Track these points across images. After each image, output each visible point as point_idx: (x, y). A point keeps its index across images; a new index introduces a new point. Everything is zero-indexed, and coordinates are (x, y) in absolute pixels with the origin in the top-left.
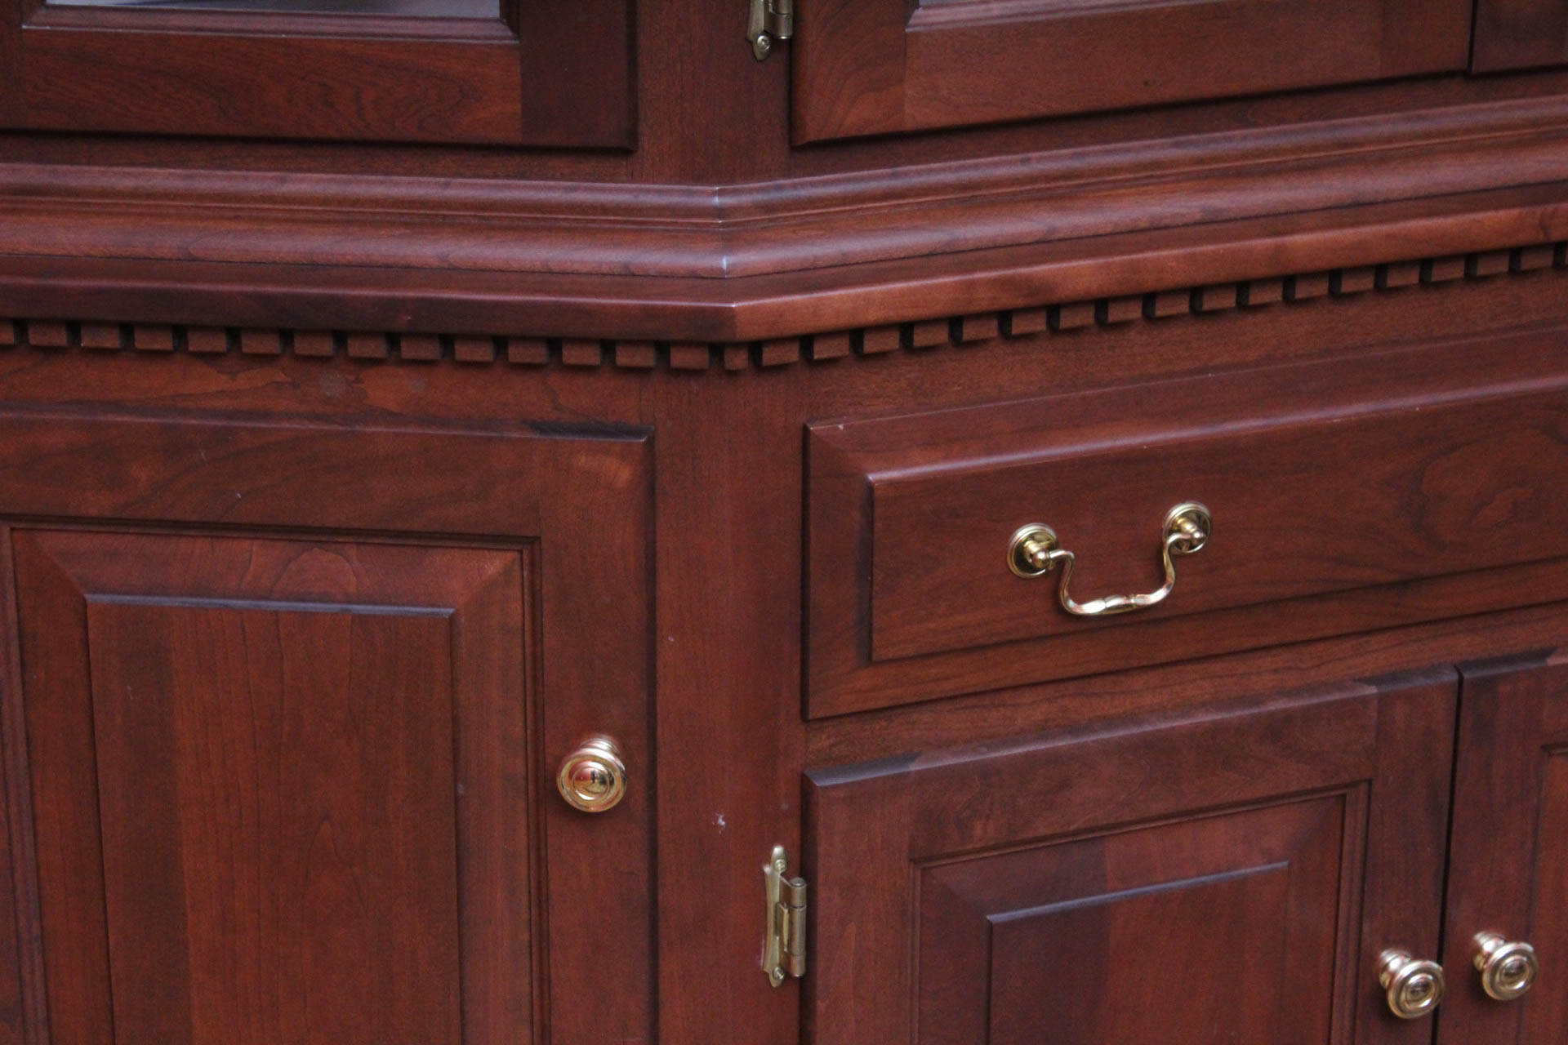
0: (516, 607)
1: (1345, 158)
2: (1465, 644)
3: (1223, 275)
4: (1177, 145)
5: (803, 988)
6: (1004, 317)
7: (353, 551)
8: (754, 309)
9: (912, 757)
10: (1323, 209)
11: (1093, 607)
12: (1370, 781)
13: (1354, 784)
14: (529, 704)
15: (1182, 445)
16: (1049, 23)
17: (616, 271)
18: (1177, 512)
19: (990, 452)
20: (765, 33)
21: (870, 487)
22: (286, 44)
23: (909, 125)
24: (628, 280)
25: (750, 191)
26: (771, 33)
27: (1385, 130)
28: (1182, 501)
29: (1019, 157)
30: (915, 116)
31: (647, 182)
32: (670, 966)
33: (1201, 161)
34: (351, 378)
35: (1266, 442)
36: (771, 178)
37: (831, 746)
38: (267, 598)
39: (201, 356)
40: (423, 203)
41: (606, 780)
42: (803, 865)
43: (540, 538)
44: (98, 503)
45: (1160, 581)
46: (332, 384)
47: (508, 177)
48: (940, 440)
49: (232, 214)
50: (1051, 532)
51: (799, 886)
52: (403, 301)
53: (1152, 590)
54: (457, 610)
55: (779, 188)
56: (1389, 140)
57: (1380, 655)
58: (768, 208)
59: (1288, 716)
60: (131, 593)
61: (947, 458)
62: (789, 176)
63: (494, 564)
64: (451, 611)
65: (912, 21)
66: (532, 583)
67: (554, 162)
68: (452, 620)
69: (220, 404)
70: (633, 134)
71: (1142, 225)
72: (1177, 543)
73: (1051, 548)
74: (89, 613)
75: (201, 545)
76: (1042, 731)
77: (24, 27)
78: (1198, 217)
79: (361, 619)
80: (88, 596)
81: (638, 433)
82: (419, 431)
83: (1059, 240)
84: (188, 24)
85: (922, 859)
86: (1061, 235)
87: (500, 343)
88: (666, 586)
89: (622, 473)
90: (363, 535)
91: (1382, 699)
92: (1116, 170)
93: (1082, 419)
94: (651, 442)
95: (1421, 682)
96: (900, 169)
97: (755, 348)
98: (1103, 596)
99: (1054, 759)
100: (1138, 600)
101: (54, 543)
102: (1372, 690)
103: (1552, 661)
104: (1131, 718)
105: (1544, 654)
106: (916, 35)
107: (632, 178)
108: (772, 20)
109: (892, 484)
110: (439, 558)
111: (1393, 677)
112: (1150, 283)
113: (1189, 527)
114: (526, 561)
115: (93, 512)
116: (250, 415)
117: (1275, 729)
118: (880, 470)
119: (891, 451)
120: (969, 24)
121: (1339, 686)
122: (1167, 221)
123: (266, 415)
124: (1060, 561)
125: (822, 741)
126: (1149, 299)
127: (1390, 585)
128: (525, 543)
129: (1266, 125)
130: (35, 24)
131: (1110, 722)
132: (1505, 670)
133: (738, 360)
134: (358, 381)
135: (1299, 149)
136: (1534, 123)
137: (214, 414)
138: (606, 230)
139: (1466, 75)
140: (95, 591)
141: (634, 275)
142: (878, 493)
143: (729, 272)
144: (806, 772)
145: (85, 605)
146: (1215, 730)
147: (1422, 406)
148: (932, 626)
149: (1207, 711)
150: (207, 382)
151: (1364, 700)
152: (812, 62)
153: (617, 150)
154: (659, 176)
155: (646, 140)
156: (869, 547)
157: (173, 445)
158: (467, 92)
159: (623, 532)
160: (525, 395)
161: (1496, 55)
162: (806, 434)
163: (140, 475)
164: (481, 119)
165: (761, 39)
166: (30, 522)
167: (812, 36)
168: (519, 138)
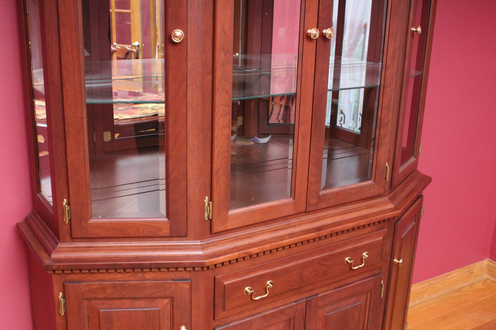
0: (169, 307)
2: (307, 295)
3: (274, 248)
4: (266, 227)
6: (244, 258)
7: (143, 301)
8: (209, 262)
9: (230, 323)
10: (287, 235)
11: (257, 298)
12: (294, 317)
13: (292, 318)
14: (171, 322)
15: (269, 272)
16: (248, 212)
17: (186, 256)
18: (268, 282)
19: (241, 277)
20: (207, 217)
21: (225, 285)
22: (132, 223)
23: (228, 229)
24: (188, 257)
25: (205, 241)
27: (295, 221)
28: (269, 280)
29: (244, 231)
30: (229, 227)
31: (189, 240)
33: (269, 229)
34: (143, 274)
35: (281, 270)
36: (208, 238)
37: (218, 323)
38: (129, 309)
39: (119, 273)
40: (154, 246)
43: (174, 297)
44: (102, 296)
45: (266, 293)
46: (140, 275)
47: (167, 241)
48: (234, 276)
49: (123, 249)
50: (250, 288)
52: (153, 263)
53: (265, 295)
54: (160, 308)
55: (209, 240)
56: (295, 223)
57: (295, 298)
58: (208, 244)
59: (283, 309)
60: (106, 309)
61: (235, 279)
62: (210, 238)
63: (166, 301)
64: (159, 309)
65: (229, 213)
66: (172, 304)
67: (174, 238)
68: (159, 311)
69: (122, 279)
70: (187, 234)
71: (262, 240)
72: (269, 287)
73: (251, 290)
74: (100, 313)
75: (118, 301)
76: (248, 316)
77: (89, 222)
78: (270, 238)
79: (145, 311)
80: (100, 310)
81: (189, 280)
82: (155, 282)
83: (251, 244)
84: (116, 220)
86: (251, 243)
87: (168, 268)
88: (193, 302)
89: (187, 286)
90: (145, 298)
91: (296, 305)
92: (257, 232)
93: (254, 270)
94: (191, 281)
95: (301, 301)
96: (227, 235)
97: (208, 267)
98: (258, 296)
99: (250, 321)
100: (263, 296)
101: (93, 302)
102: (294, 304)
103: (319, 296)
104: (261, 313)
105: (318, 294)
106: (229, 215)
107: (186, 240)
108: (209, 216)
109: (228, 284)
110: (157, 301)
111: (297, 301)
112: (264, 250)
113: (270, 284)
114: (171, 300)
115: (101, 297)
116: (127, 281)
117: (281, 311)
118: (226, 282)
119: (228, 278)
120: (237, 213)
121: (290, 303)
122: (266, 239)
123: (129, 281)
124: (252, 293)
125: (217, 323)
126: (264, 252)
127: (298, 288)
128: (171, 298)
129: (278, 222)
130: (91, 221)
131: (258, 314)
132: (312, 298)
133: (205, 269)
134: (144, 274)
135: (283, 226)
136: (315, 218)
137: (121, 281)
138: (183, 249)
139: (305, 212)
140: (101, 309)
141: (188, 256)
142: (226, 286)
143: (203, 255)
144: (215, 328)
145: (99, 312)
146: (273, 313)
147: (302, 262)
148: (233, 304)
149: (272, 310)
150: (119, 276)
151: (293, 305)
152: (214, 221)
153: (184, 236)
154: (191, 239)
155: (189, 234)
156: (224, 294)
157: (114, 286)
158: (161, 229)
159: (187, 296)
160: (171, 275)
161: (310, 209)
162: (215, 278)
163: (109, 291)
164: (163, 233)
165: (207, 219)
166: (90, 299)
167: (214, 218)
168: (169, 235)
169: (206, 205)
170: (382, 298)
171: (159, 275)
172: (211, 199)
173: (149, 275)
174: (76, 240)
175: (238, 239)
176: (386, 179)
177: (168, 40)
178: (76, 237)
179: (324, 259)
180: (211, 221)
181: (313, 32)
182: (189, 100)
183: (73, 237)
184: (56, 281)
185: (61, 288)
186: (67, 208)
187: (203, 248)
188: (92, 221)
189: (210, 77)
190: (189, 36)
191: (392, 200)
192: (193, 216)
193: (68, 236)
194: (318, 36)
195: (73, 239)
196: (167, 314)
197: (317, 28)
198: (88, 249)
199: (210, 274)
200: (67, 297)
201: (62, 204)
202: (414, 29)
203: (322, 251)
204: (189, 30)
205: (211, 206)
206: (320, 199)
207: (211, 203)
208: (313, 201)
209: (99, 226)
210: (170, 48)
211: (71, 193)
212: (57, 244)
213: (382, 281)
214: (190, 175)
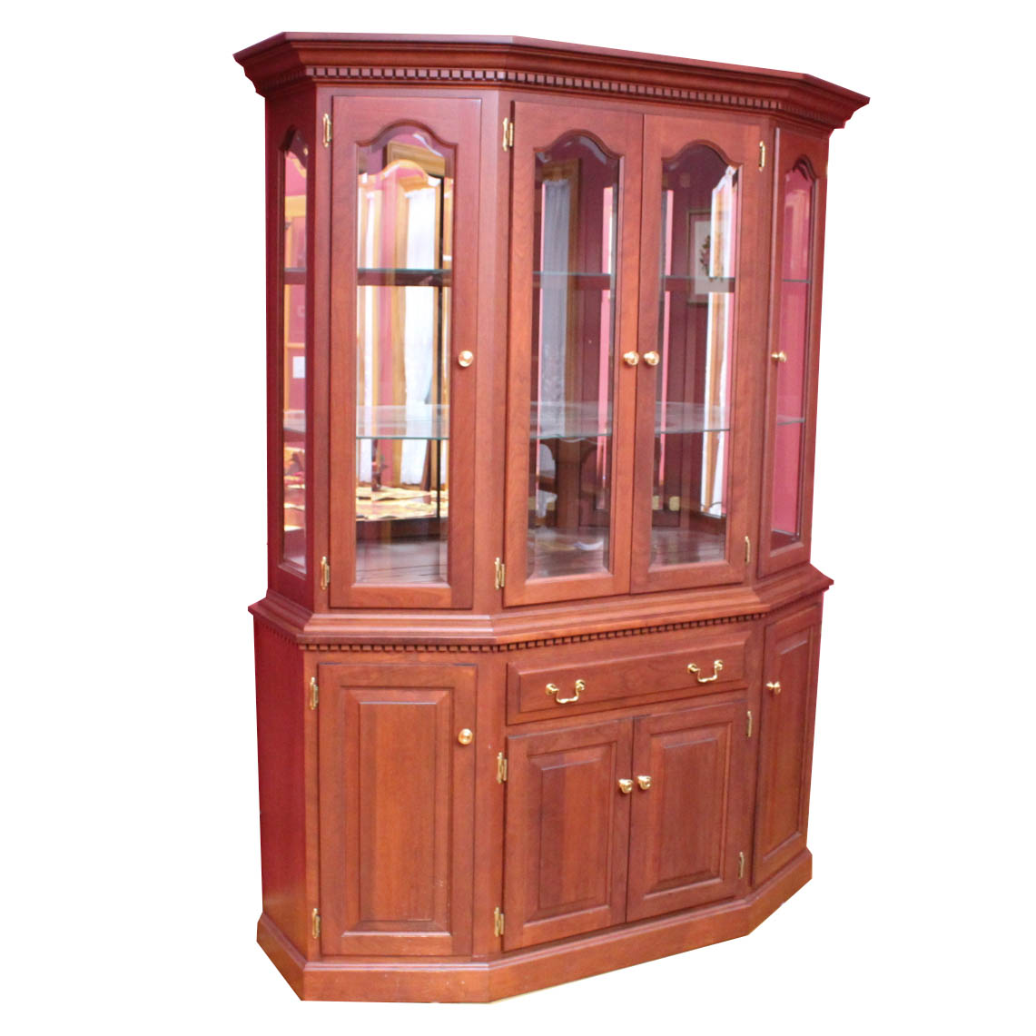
0: (449, 702)
1: (608, 610)
2: (635, 712)
3: (586, 632)
4: (575, 608)
5: (505, 783)
6: (545, 641)
8: (499, 640)
9: (527, 734)
11: (563, 701)
12: (617, 741)
13: (613, 742)
15: (579, 668)
16: (551, 583)
18: (578, 682)
19: (542, 669)
20: (498, 585)
21: (520, 677)
23: (525, 604)
25: (496, 616)
26: (500, 586)
28: (579, 679)
29: (545, 609)
30: (527, 601)
31: (475, 615)
32: (478, 781)
33: (579, 611)
34: (418, 655)
35: (596, 668)
36: (499, 613)
37: (512, 731)
39: (388, 651)
40: (431, 620)
41: (468, 737)
42: (506, 756)
43: (454, 687)
44: (364, 683)
45: (575, 695)
46: (414, 656)
47: (447, 614)
48: (533, 666)
49: (392, 624)
50: (554, 685)
51: (505, 761)
53: (573, 697)
55: (501, 615)
56: (615, 607)
57: (618, 714)
58: (500, 619)
59: (600, 727)
60: (369, 702)
61: (534, 669)
62: (502, 613)
63: (444, 693)
64: (435, 703)
65: (526, 582)
66: (452, 697)
67: (456, 611)
68: (435, 707)
70: (472, 606)
72: (578, 688)
73: (554, 688)
74: (360, 706)
75: (384, 691)
76: (552, 729)
77: (352, 587)
79: (417, 706)
81: (475, 665)
82: (430, 666)
85: (530, 756)
86: (555, 625)
87: (448, 647)
89: (471, 673)
90: (418, 688)
91: (619, 724)
92: (563, 612)
93: (558, 662)
94: (477, 667)
95: (626, 720)
96: (523, 612)
97: (499, 646)
98: (565, 698)
99: (554, 735)
100: (571, 699)
101: (353, 692)
102: (617, 722)
103: (651, 716)
105: (650, 714)
106: (527, 585)
107: (472, 614)
108: (500, 583)
109: (524, 675)
110: (433, 692)
111: (620, 719)
112: (572, 634)
113: (581, 685)
114: (451, 692)
115: (363, 685)
116: (395, 664)
117: (598, 729)
118: (521, 672)
119: (524, 667)
120: (537, 583)
121: (610, 721)
123: (399, 663)
124: (556, 691)
125: (510, 730)
126: (572, 637)
127: (619, 699)
128: (451, 689)
130: (354, 586)
131: (565, 727)
132: (642, 718)
133: (495, 649)
135: (597, 609)
136: (643, 604)
137: (388, 664)
138: (468, 625)
139: (629, 594)
140: (362, 702)
141: (474, 632)
143: (493, 632)
144: (507, 737)
145: (360, 704)
146: (586, 729)
147: (625, 660)
148: (531, 705)
149: (584, 725)
150: (387, 656)
151: (615, 724)
152: (507, 592)
153: (469, 609)
154: (477, 614)
155: (475, 606)
156: (519, 689)
157: (380, 670)
158: (440, 598)
159: (471, 686)
160: (452, 657)
161: (635, 590)
162: (507, 665)
163: (374, 676)
164: (442, 604)
165: (497, 587)
166: (349, 687)
167: (507, 586)
168: (449, 606)
169: (497, 569)
170: (751, 738)
171: (437, 657)
172: (503, 561)
173: (425, 657)
174: (333, 610)
175: (536, 618)
176: (746, 560)
177: (455, 363)
178: (335, 606)
179: (656, 661)
180: (502, 589)
181: (631, 356)
182: (478, 436)
183: (332, 605)
184: (309, 660)
185: (314, 671)
186: (327, 568)
187: (493, 624)
188: (356, 585)
189: (503, 408)
190: (479, 361)
191: (758, 592)
192: (481, 583)
193: (325, 606)
194: (636, 362)
195: (331, 608)
196: (445, 714)
197: (637, 351)
198: (349, 622)
199: (501, 658)
200: (321, 684)
201: (320, 564)
202: (775, 356)
203: (652, 648)
204: (479, 351)
205: (503, 569)
206: (650, 578)
207: (503, 565)
208: (640, 579)
209: (364, 592)
210: (457, 373)
211: (333, 550)
212: (310, 615)
213: (749, 712)
214: (477, 529)
